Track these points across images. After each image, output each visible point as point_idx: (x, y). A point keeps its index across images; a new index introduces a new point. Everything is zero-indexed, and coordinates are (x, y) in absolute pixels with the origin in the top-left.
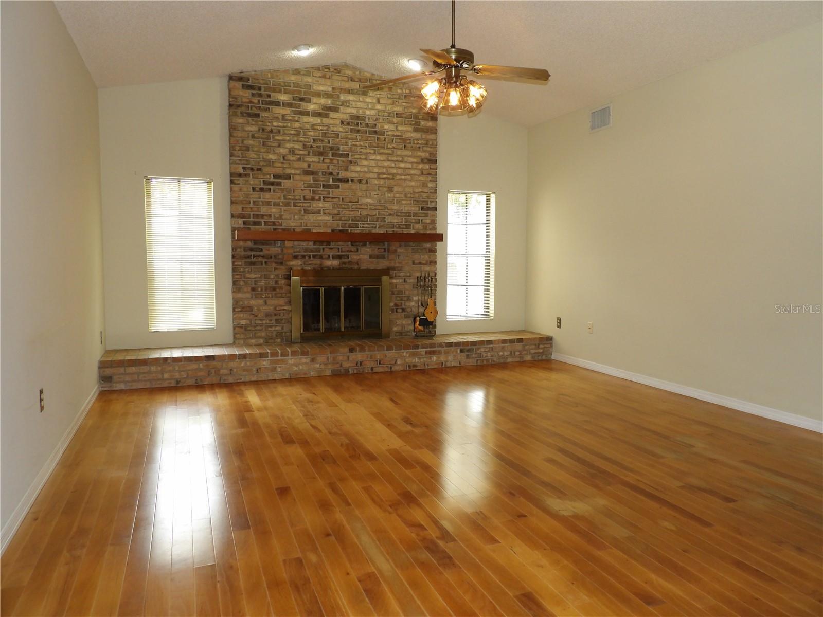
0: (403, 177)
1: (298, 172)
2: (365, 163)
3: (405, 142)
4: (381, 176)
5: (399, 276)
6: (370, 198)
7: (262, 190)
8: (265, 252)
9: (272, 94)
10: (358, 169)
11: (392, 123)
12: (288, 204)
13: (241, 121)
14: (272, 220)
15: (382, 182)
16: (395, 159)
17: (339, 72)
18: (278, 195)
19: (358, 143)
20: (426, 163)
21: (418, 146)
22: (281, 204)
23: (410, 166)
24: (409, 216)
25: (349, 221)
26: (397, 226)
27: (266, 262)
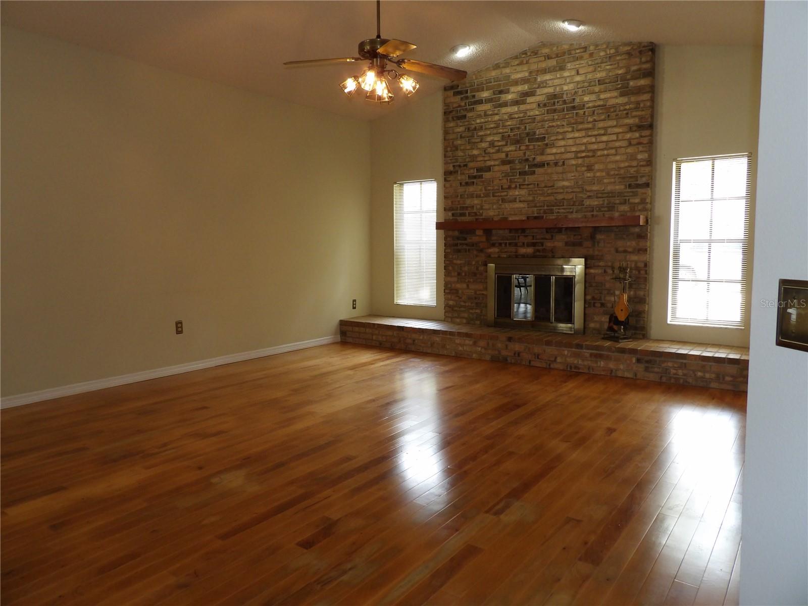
0: (606, 152)
1: (497, 163)
2: (562, 143)
3: (608, 111)
4: (579, 155)
5: (599, 266)
6: (567, 180)
7: (467, 184)
8: (469, 241)
9: (477, 94)
10: (554, 151)
11: (593, 93)
12: (487, 195)
13: (452, 124)
14: (475, 211)
15: (580, 161)
16: (596, 133)
17: (536, 54)
18: (480, 187)
19: (554, 124)
20: (635, 131)
21: (625, 112)
22: (482, 195)
23: (614, 137)
24: (612, 197)
25: (544, 207)
26: (597, 209)
27: (469, 250)
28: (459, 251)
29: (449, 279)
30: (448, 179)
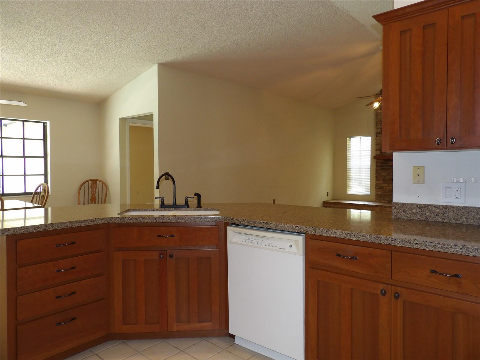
27: (389, 168)
28: (384, 169)
29: (378, 182)
30: (378, 136)
